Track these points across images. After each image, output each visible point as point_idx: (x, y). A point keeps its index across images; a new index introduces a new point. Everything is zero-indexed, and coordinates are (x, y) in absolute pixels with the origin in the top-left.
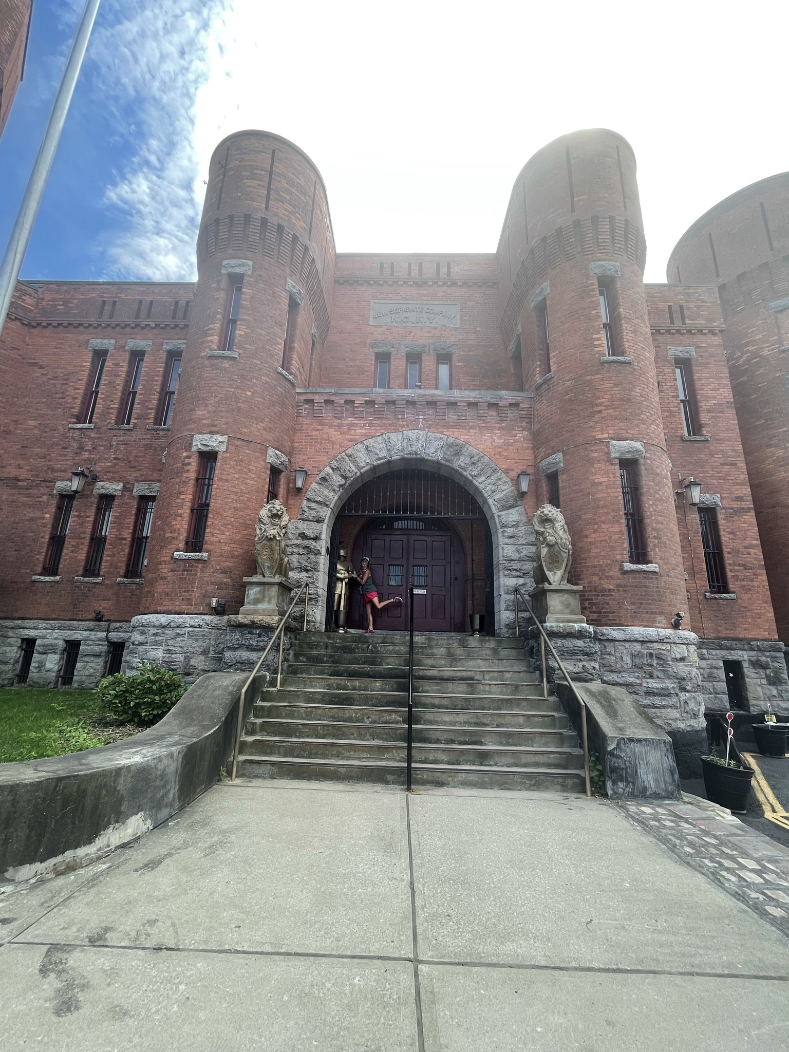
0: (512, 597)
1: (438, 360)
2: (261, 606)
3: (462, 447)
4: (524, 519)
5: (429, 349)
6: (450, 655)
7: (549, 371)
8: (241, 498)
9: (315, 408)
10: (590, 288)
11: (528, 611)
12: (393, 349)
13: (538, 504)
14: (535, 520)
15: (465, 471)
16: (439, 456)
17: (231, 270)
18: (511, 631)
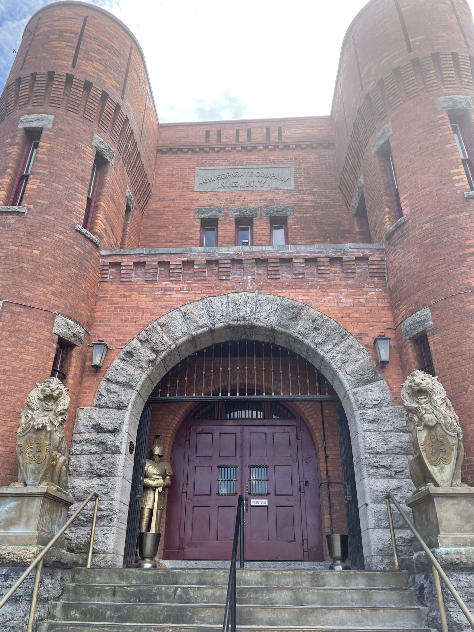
0: (383, 507)
1: (271, 224)
2: (15, 531)
3: (301, 309)
4: (389, 397)
5: (261, 213)
6: (298, 602)
7: (401, 215)
8: (12, 378)
9: (122, 272)
10: (440, 122)
11: (409, 528)
12: (220, 215)
13: (405, 372)
14: (404, 393)
15: (306, 338)
16: (273, 322)
17: (28, 125)
18: (386, 561)
